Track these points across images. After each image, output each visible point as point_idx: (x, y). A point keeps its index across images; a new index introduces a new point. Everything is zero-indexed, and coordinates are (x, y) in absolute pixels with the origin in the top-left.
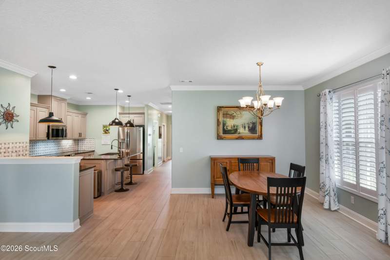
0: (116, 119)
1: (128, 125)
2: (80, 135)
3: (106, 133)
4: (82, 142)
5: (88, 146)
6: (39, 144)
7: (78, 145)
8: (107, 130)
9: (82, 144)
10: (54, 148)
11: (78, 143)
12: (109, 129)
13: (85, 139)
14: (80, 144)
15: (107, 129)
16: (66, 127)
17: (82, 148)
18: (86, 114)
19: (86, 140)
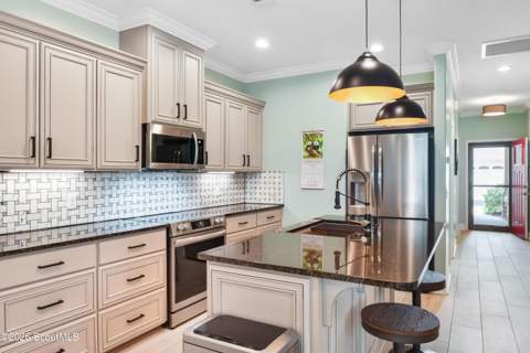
0: (362, 58)
1: (399, 110)
2: (246, 159)
3: (312, 155)
4: (253, 180)
5: (267, 191)
6: (128, 183)
7: (245, 188)
8: (316, 148)
9: (253, 186)
10: (176, 196)
11: (245, 183)
12: (321, 143)
13: (260, 172)
14: (248, 185)
15: (316, 143)
16: (204, 134)
17: (253, 196)
18: (261, 106)
19: (263, 175)
